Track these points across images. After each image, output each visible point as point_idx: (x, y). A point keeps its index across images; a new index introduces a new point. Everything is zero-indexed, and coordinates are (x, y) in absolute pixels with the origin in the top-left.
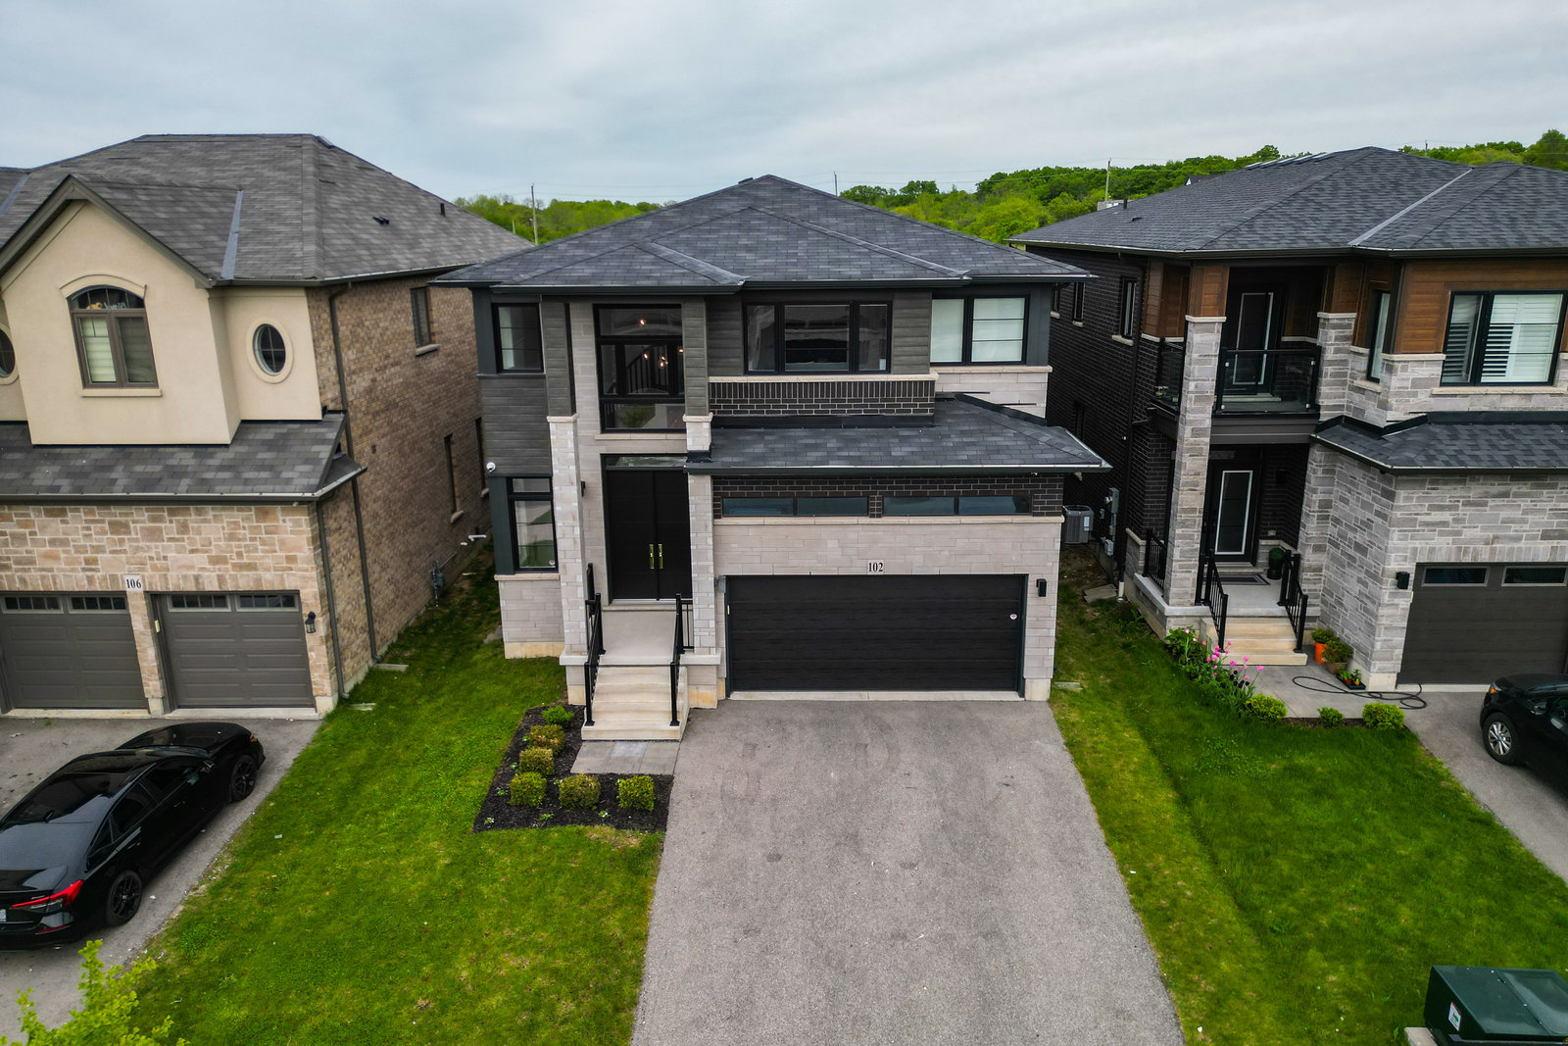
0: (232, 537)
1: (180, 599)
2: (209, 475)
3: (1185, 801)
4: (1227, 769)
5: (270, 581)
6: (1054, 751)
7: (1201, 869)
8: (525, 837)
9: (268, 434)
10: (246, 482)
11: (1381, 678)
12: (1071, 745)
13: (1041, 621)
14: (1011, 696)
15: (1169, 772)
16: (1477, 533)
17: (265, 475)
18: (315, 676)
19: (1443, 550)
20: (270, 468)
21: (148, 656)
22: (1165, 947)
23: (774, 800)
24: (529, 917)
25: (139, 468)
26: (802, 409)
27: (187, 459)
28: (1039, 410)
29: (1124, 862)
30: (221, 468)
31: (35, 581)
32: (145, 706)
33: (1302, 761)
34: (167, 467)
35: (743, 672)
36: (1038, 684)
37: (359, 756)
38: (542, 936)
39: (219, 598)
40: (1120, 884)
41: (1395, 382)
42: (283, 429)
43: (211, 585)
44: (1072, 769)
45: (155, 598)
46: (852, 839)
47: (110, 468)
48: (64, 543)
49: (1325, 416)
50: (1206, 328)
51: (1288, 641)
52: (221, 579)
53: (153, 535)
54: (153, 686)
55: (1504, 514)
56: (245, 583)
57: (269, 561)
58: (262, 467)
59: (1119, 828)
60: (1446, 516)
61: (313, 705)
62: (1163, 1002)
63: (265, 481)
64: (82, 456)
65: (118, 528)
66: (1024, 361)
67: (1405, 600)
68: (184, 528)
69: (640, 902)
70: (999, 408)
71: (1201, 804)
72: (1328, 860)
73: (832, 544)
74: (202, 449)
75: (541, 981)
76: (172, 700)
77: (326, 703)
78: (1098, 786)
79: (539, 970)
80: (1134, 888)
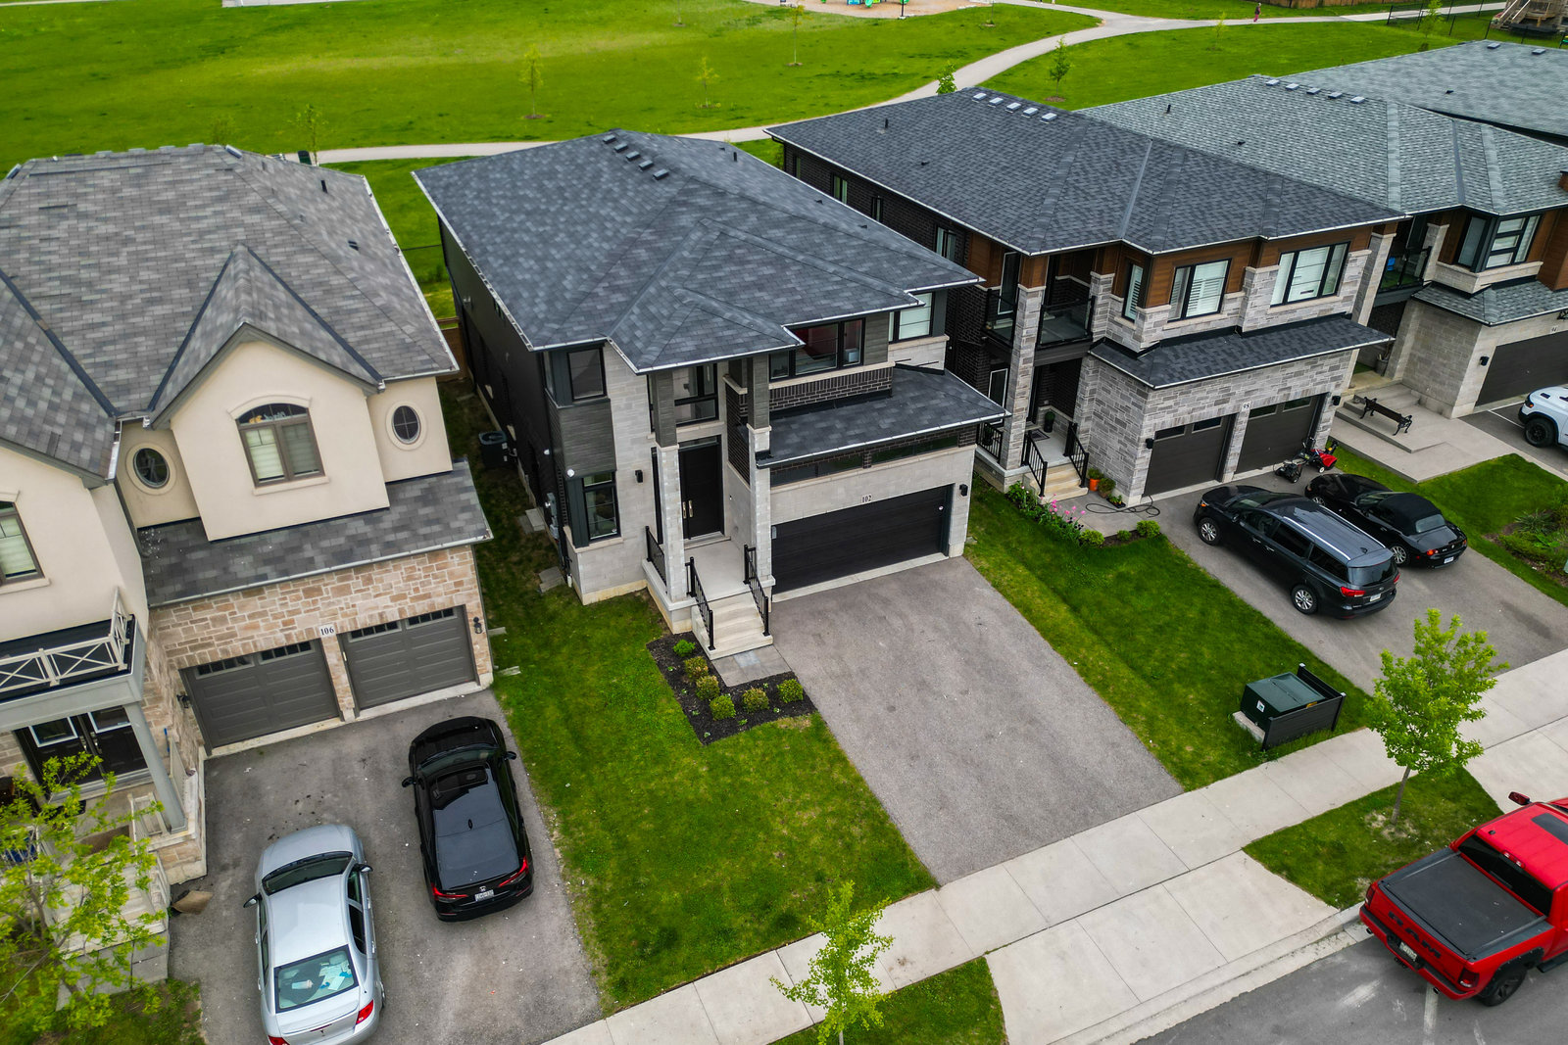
0: (410, 578)
1: (356, 634)
2: (391, 537)
3: (1075, 609)
4: (1088, 584)
5: (440, 602)
6: (988, 592)
7: (1104, 651)
8: (742, 737)
9: (414, 491)
10: (426, 537)
11: (1134, 499)
12: (996, 586)
13: (961, 509)
14: (939, 557)
15: (1055, 591)
16: (1185, 409)
17: (436, 528)
18: (479, 661)
19: (1168, 421)
20: (437, 521)
21: (341, 680)
22: (1112, 702)
23: (862, 671)
24: (789, 787)
25: (325, 544)
26: (808, 400)
27: (359, 527)
28: (940, 366)
29: (1069, 656)
30: (396, 529)
31: (237, 648)
32: (339, 714)
33: (1123, 569)
34: (351, 538)
36: (957, 544)
37: (552, 712)
38: (806, 796)
39: (393, 625)
40: (1074, 673)
41: (1146, 326)
42: (425, 484)
43: (392, 615)
45: (341, 637)
46: (922, 685)
47: (299, 549)
48: (263, 614)
49: (1096, 338)
50: (1035, 294)
51: (1076, 481)
52: (401, 611)
53: (343, 591)
54: (346, 700)
55: (1198, 396)
56: (421, 608)
57: (441, 589)
58: (429, 522)
59: (1055, 638)
60: (1171, 403)
61: (475, 678)
62: (1128, 732)
63: (441, 534)
64: (265, 543)
65: (308, 593)
66: (931, 334)
67: (1148, 454)
68: (369, 580)
69: (840, 758)
70: (917, 369)
71: (1085, 610)
72: (1160, 629)
73: (841, 490)
74: (368, 516)
75: (830, 821)
76: (359, 707)
77: (487, 678)
78: (1027, 611)
79: (824, 815)
80: (1082, 673)
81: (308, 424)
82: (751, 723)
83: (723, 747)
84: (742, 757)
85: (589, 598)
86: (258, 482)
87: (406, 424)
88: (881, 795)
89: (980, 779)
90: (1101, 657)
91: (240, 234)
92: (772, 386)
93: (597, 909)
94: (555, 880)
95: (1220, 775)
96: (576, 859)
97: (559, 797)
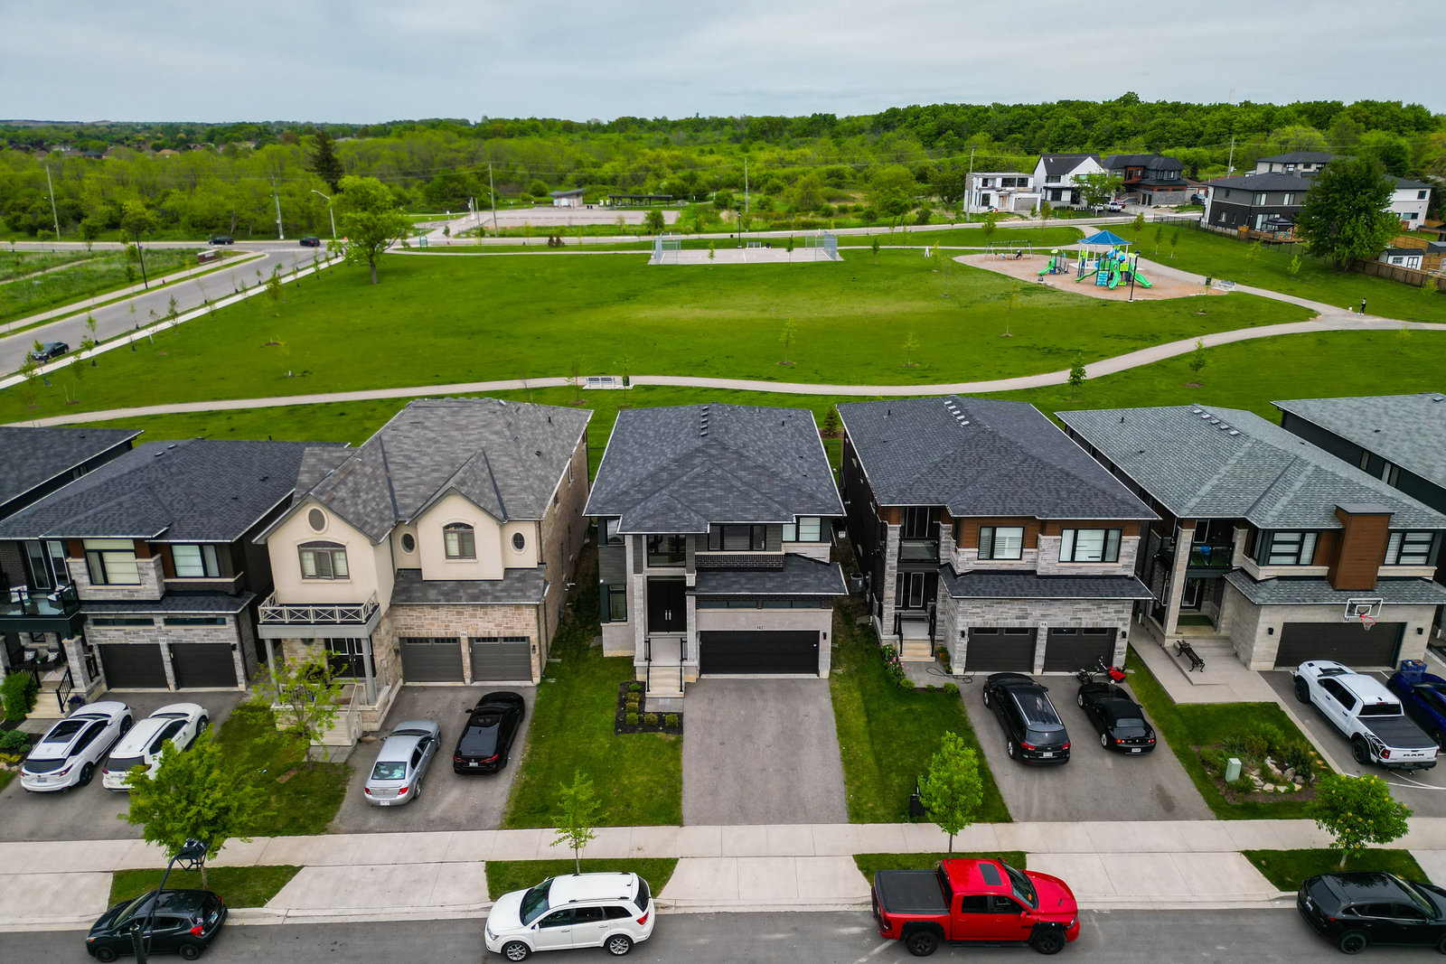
0: (505, 617)
1: (479, 640)
2: (498, 594)
3: (869, 722)
4: (888, 710)
5: (518, 633)
6: (826, 702)
7: (867, 747)
8: (635, 736)
9: (517, 575)
10: (513, 597)
11: (958, 670)
12: (833, 699)
13: (825, 648)
14: (814, 676)
15: (867, 710)
16: (991, 616)
17: (520, 594)
18: (533, 669)
19: (978, 622)
20: (521, 591)
21: (467, 662)
22: (848, 772)
23: (721, 722)
24: (642, 764)
25: (469, 591)
26: (730, 564)
27: (486, 587)
28: (827, 560)
29: (842, 744)
30: (502, 591)
31: (424, 633)
32: (463, 680)
33: (914, 706)
34: (481, 591)
35: (706, 667)
36: (825, 672)
37: (558, 703)
38: (647, 770)
39: (495, 639)
40: (838, 752)
41: (960, 559)
42: (522, 572)
43: (494, 635)
44: (832, 709)
45: (470, 639)
46: (749, 737)
47: (458, 591)
48: (437, 619)
49: (942, 562)
50: (895, 529)
51: (929, 652)
52: (499, 633)
53: (473, 616)
54: (467, 673)
55: (1000, 610)
56: (508, 634)
57: (519, 626)
58: (517, 591)
59: (843, 732)
60: (978, 610)
61: (531, 680)
62: (843, 788)
63: (520, 597)
64: (445, 585)
65: (459, 613)
66: (820, 542)
67: (965, 641)
68: (486, 614)
69: (678, 759)
70: (811, 559)
71: (873, 724)
72: (909, 744)
73: (743, 619)
74: (493, 582)
75: (651, 784)
76: (474, 679)
77: (537, 680)
78: (839, 715)
79: (649, 781)
80: (843, 754)
81: (472, 533)
82: (645, 730)
83: (622, 738)
84: (629, 745)
85: (607, 653)
86: (448, 557)
87: (519, 541)
88: (685, 780)
89: (742, 787)
90: (863, 750)
91: (484, 444)
92: (697, 553)
93: (523, 789)
94: (512, 773)
95: (875, 820)
96: (526, 768)
97: (537, 738)
